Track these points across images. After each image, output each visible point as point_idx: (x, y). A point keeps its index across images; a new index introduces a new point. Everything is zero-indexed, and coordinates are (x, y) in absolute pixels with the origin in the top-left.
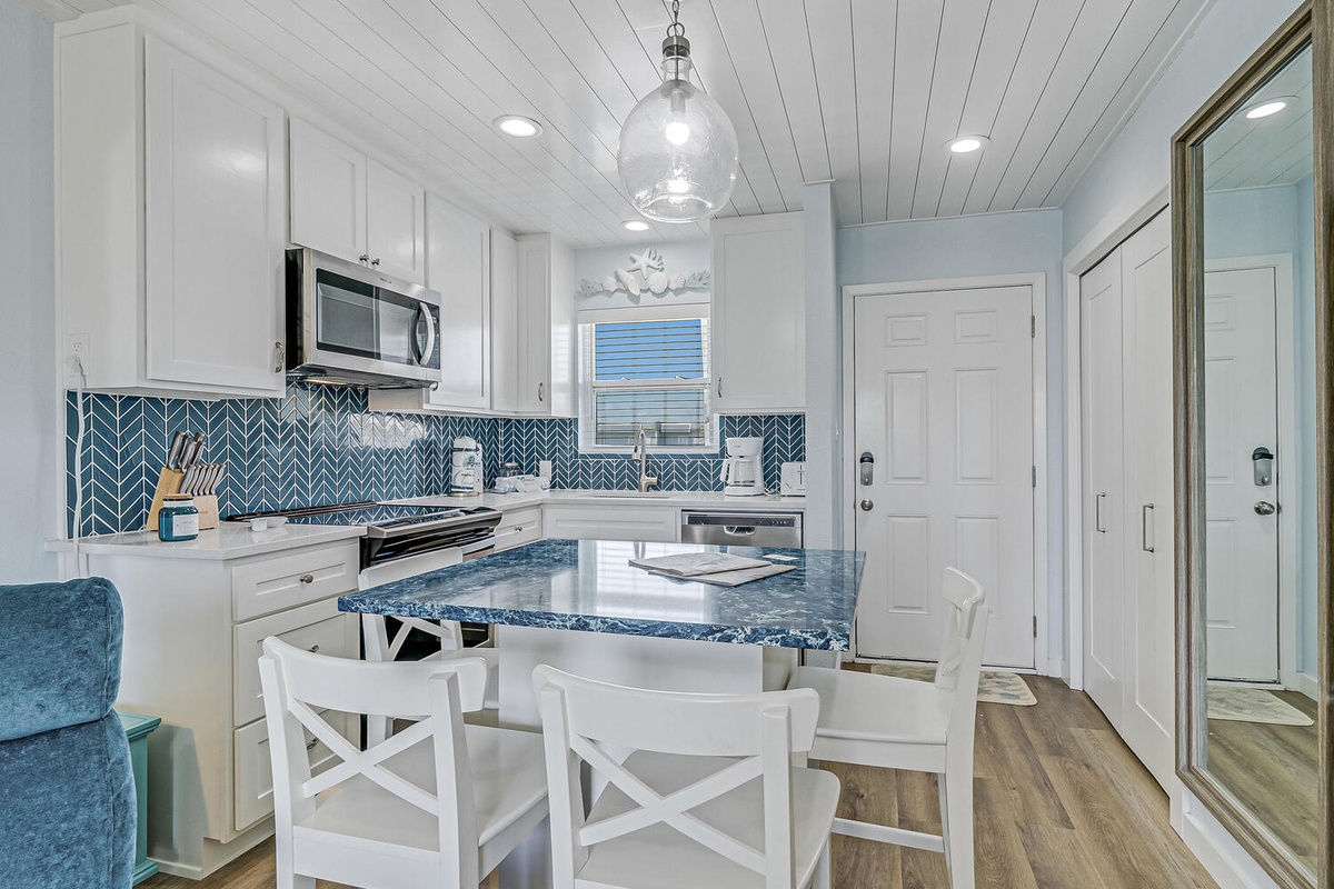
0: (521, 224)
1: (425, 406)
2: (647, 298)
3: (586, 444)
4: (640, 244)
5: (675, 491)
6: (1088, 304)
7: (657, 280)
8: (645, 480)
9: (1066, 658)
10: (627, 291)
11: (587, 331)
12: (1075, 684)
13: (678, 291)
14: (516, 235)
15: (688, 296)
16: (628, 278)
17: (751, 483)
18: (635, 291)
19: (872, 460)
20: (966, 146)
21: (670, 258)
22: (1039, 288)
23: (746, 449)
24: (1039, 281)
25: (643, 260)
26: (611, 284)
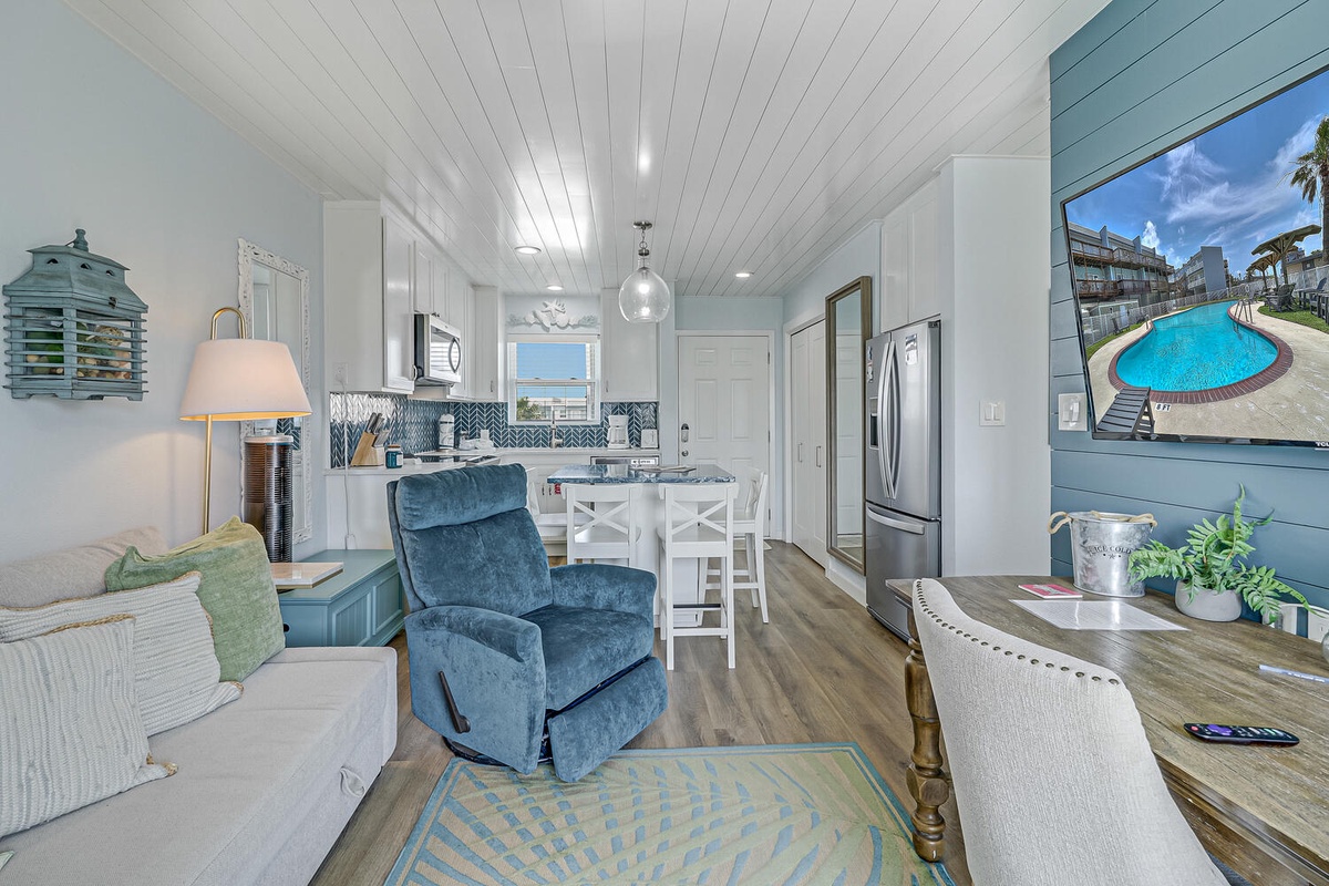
0: (480, 279)
1: (448, 397)
2: (554, 329)
3: (512, 419)
4: (552, 296)
5: (572, 447)
6: (794, 352)
7: (561, 319)
8: (555, 441)
9: (784, 530)
10: (542, 324)
11: (513, 346)
12: (788, 541)
13: (574, 327)
14: (475, 286)
15: (581, 330)
16: (543, 316)
17: (622, 442)
18: (547, 324)
19: (687, 428)
20: (743, 275)
21: (568, 305)
22: (772, 338)
23: (619, 422)
24: (772, 334)
25: (553, 305)
26: (531, 319)
